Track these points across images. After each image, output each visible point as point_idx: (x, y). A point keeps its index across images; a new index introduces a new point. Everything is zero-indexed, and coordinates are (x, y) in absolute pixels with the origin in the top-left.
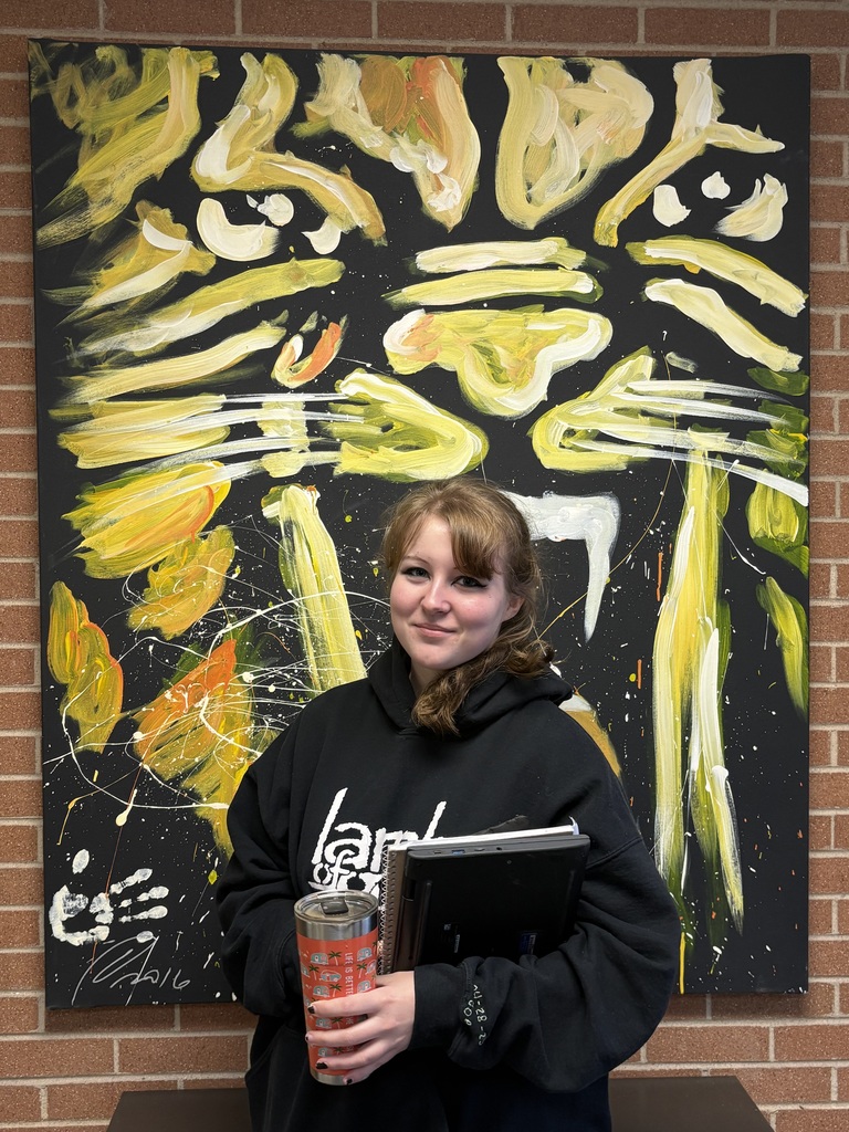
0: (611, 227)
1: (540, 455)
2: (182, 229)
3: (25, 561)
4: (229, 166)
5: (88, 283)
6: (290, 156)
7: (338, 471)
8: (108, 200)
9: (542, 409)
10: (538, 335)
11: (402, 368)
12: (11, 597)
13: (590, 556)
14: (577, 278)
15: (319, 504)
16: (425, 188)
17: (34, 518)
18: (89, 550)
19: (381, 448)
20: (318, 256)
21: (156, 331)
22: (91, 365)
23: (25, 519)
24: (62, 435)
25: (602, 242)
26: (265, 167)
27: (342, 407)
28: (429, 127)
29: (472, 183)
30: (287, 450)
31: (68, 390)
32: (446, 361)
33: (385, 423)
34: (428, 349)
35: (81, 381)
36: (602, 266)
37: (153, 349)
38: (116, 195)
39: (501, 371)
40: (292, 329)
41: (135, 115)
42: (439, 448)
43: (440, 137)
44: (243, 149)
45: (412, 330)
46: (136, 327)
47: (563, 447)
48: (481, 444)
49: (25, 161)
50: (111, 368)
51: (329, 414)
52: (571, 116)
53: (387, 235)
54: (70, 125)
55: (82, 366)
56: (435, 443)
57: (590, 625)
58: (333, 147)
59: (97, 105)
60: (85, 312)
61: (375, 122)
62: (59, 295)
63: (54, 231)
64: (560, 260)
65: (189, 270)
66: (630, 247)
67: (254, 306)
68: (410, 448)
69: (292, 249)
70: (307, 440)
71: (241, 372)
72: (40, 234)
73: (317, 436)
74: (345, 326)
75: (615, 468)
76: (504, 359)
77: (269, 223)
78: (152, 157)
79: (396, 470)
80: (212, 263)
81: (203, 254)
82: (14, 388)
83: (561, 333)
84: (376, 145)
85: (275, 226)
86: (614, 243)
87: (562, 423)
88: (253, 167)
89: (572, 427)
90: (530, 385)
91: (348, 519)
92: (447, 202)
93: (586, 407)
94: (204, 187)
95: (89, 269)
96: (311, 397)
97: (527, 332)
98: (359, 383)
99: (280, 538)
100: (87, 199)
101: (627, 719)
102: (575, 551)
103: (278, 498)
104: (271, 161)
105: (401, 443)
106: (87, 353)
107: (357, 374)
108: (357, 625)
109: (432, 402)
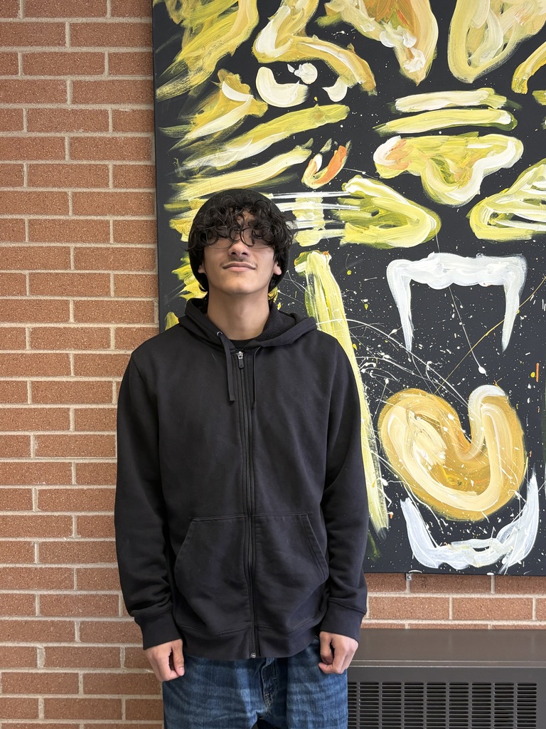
0: (523, 80)
1: (475, 230)
2: (247, 87)
3: (148, 299)
4: (277, 46)
5: (187, 123)
6: (315, 38)
7: (343, 242)
8: (200, 69)
9: (477, 200)
10: (474, 151)
11: (385, 174)
12: (139, 322)
13: (507, 296)
14: (500, 114)
15: (331, 263)
16: (401, 57)
17: (154, 273)
18: (189, 292)
19: (371, 226)
20: (332, 103)
21: (229, 153)
22: (190, 175)
23: (148, 273)
24: (172, 220)
25: (517, 91)
26: (300, 46)
27: (347, 201)
28: (405, 18)
29: (433, 54)
30: (311, 229)
31: (175, 192)
32: (414, 170)
33: (373, 210)
34: (402, 162)
35: (184, 186)
36: (517, 106)
37: (228, 165)
38: (205, 66)
39: (450, 175)
40: (315, 150)
41: (217, 14)
42: (408, 226)
43: (412, 23)
44: (285, 34)
45: (392, 149)
46: (218, 151)
47: (490, 225)
48: (436, 224)
49: (147, 45)
50: (202, 177)
51: (338, 205)
52: (498, 7)
53: (377, 88)
54: (177, 21)
55: (184, 177)
56: (406, 223)
57: (506, 341)
58: (343, 32)
59: (194, 9)
60: (187, 142)
61: (370, 15)
62: (170, 131)
63: (166, 90)
64: (489, 102)
65: (251, 114)
66: (535, 93)
67: (291, 136)
68: (390, 226)
69: (316, 98)
70: (324, 222)
71: (283, 179)
72: (158, 92)
73: (330, 219)
74: (349, 148)
75: (524, 238)
76: (452, 167)
77: (302, 82)
78: (228, 41)
79: (381, 241)
80: (266, 109)
81: (260, 103)
82: (141, 190)
83: (489, 150)
84: (371, 30)
85: (306, 84)
86: (525, 91)
87: (489, 209)
88: (292, 46)
89: (496, 212)
90: (469, 185)
91: (349, 273)
92: (416, 66)
93: (505, 199)
94: (261, 60)
95: (188, 114)
96: (327, 194)
97: (467, 150)
98: (357, 185)
99: (306, 285)
100: (187, 69)
101: (528, 401)
102: (497, 293)
103: (304, 259)
104: (303, 42)
105: (384, 223)
106: (187, 168)
107: (357, 179)
108: (354, 341)
109: (405, 196)
